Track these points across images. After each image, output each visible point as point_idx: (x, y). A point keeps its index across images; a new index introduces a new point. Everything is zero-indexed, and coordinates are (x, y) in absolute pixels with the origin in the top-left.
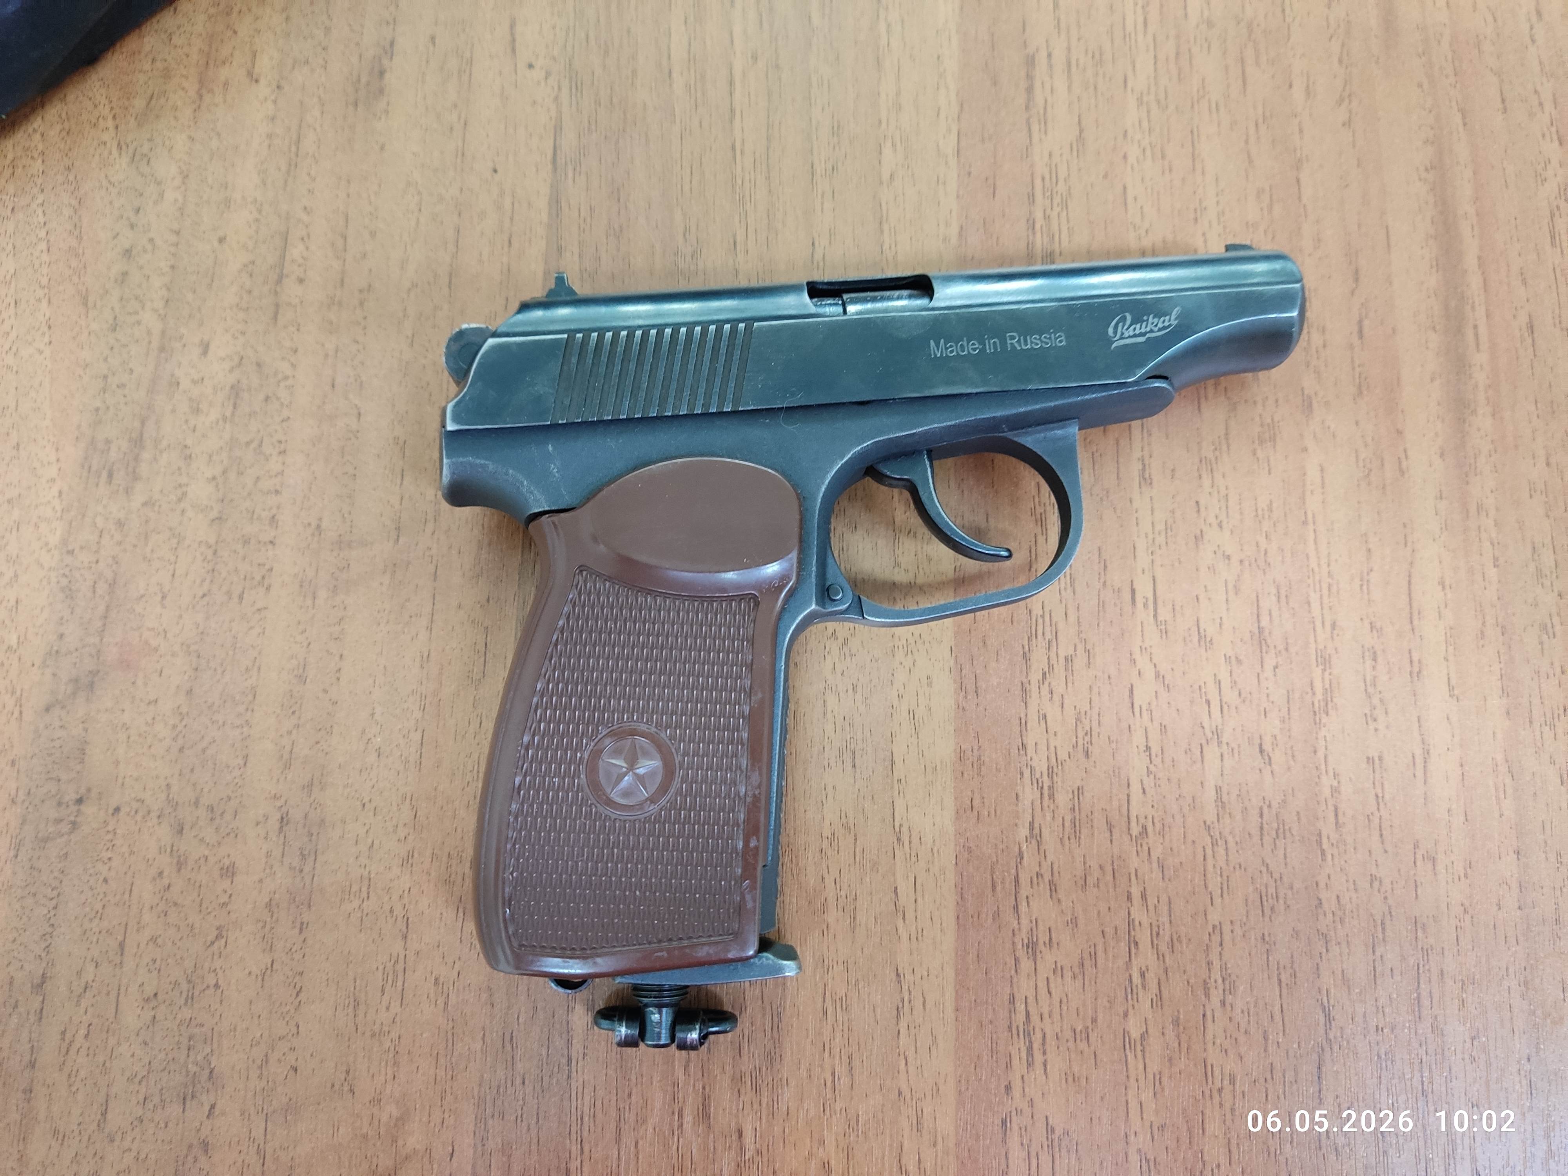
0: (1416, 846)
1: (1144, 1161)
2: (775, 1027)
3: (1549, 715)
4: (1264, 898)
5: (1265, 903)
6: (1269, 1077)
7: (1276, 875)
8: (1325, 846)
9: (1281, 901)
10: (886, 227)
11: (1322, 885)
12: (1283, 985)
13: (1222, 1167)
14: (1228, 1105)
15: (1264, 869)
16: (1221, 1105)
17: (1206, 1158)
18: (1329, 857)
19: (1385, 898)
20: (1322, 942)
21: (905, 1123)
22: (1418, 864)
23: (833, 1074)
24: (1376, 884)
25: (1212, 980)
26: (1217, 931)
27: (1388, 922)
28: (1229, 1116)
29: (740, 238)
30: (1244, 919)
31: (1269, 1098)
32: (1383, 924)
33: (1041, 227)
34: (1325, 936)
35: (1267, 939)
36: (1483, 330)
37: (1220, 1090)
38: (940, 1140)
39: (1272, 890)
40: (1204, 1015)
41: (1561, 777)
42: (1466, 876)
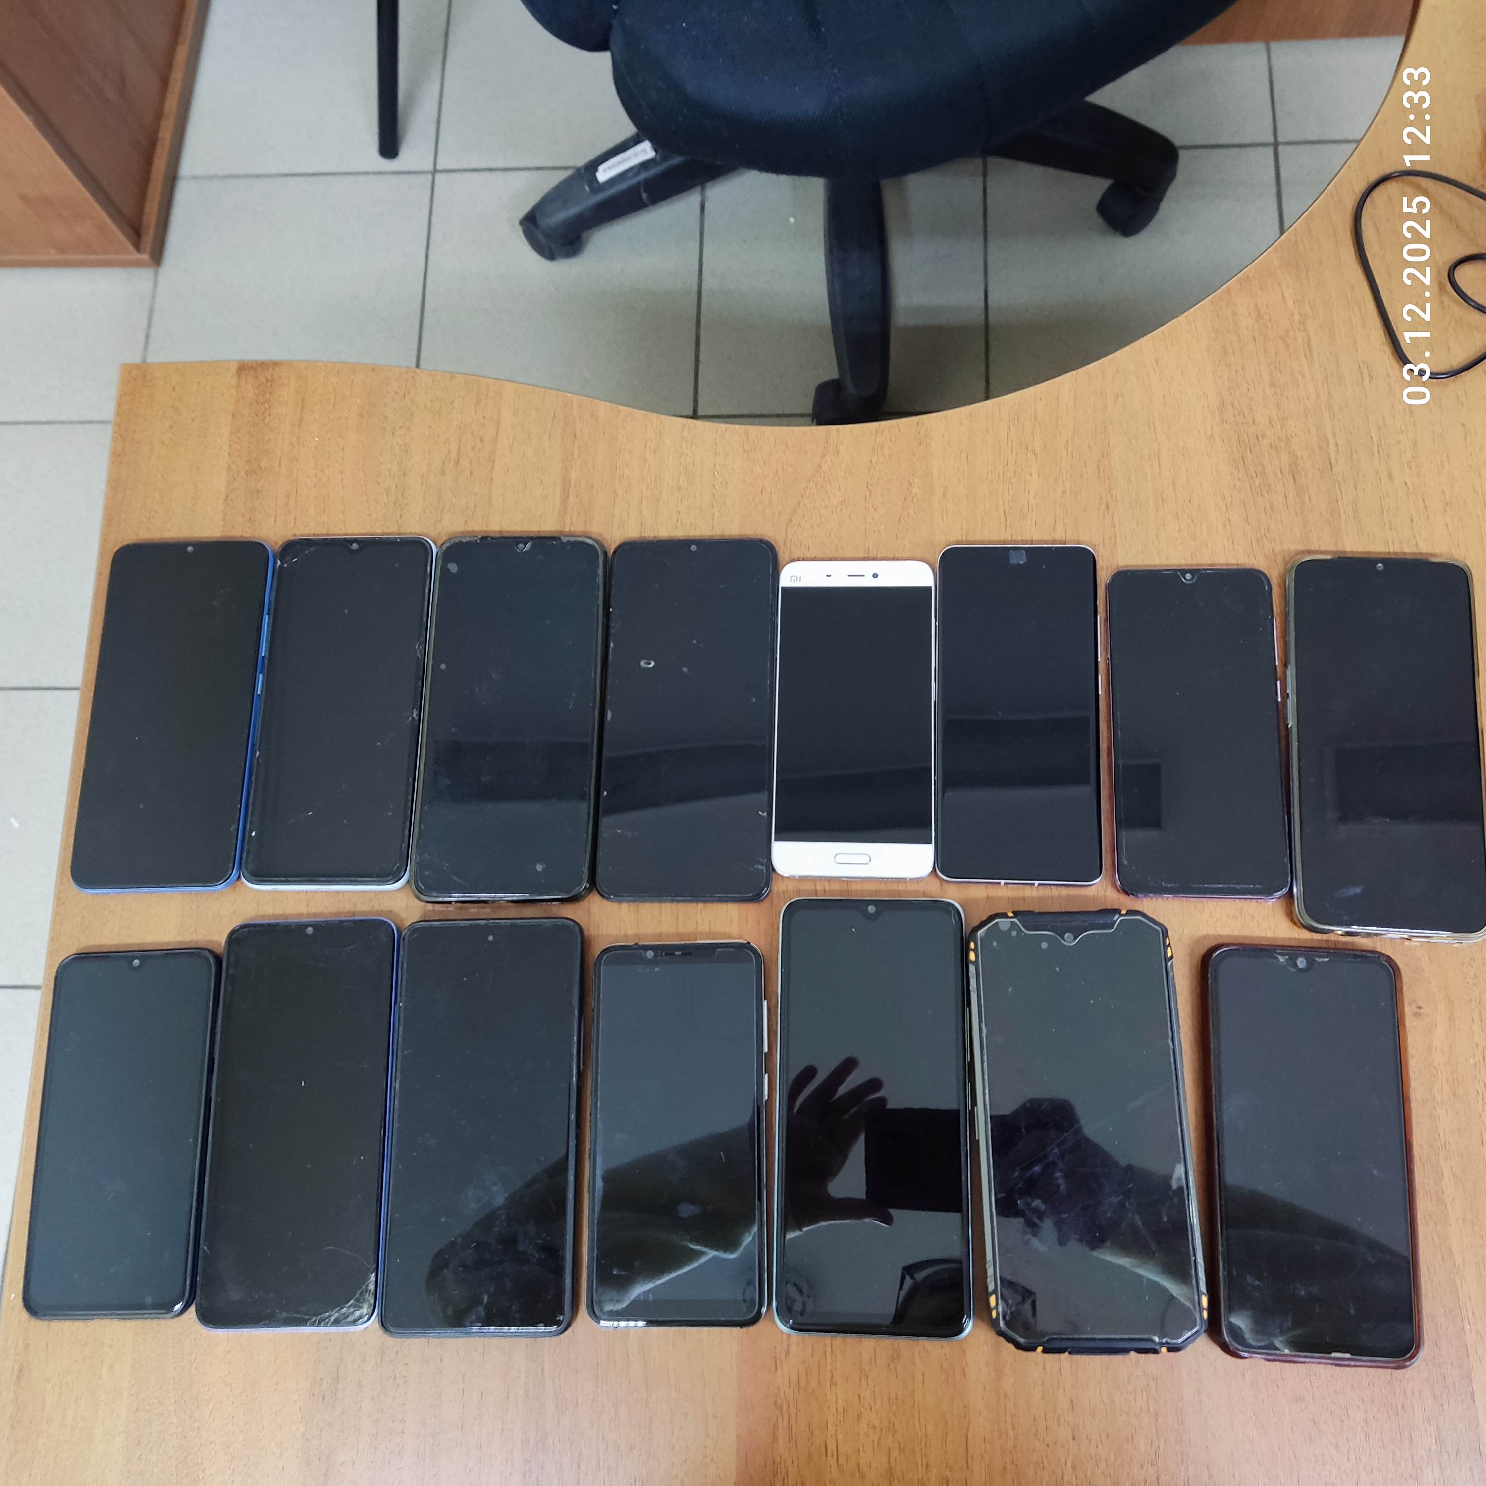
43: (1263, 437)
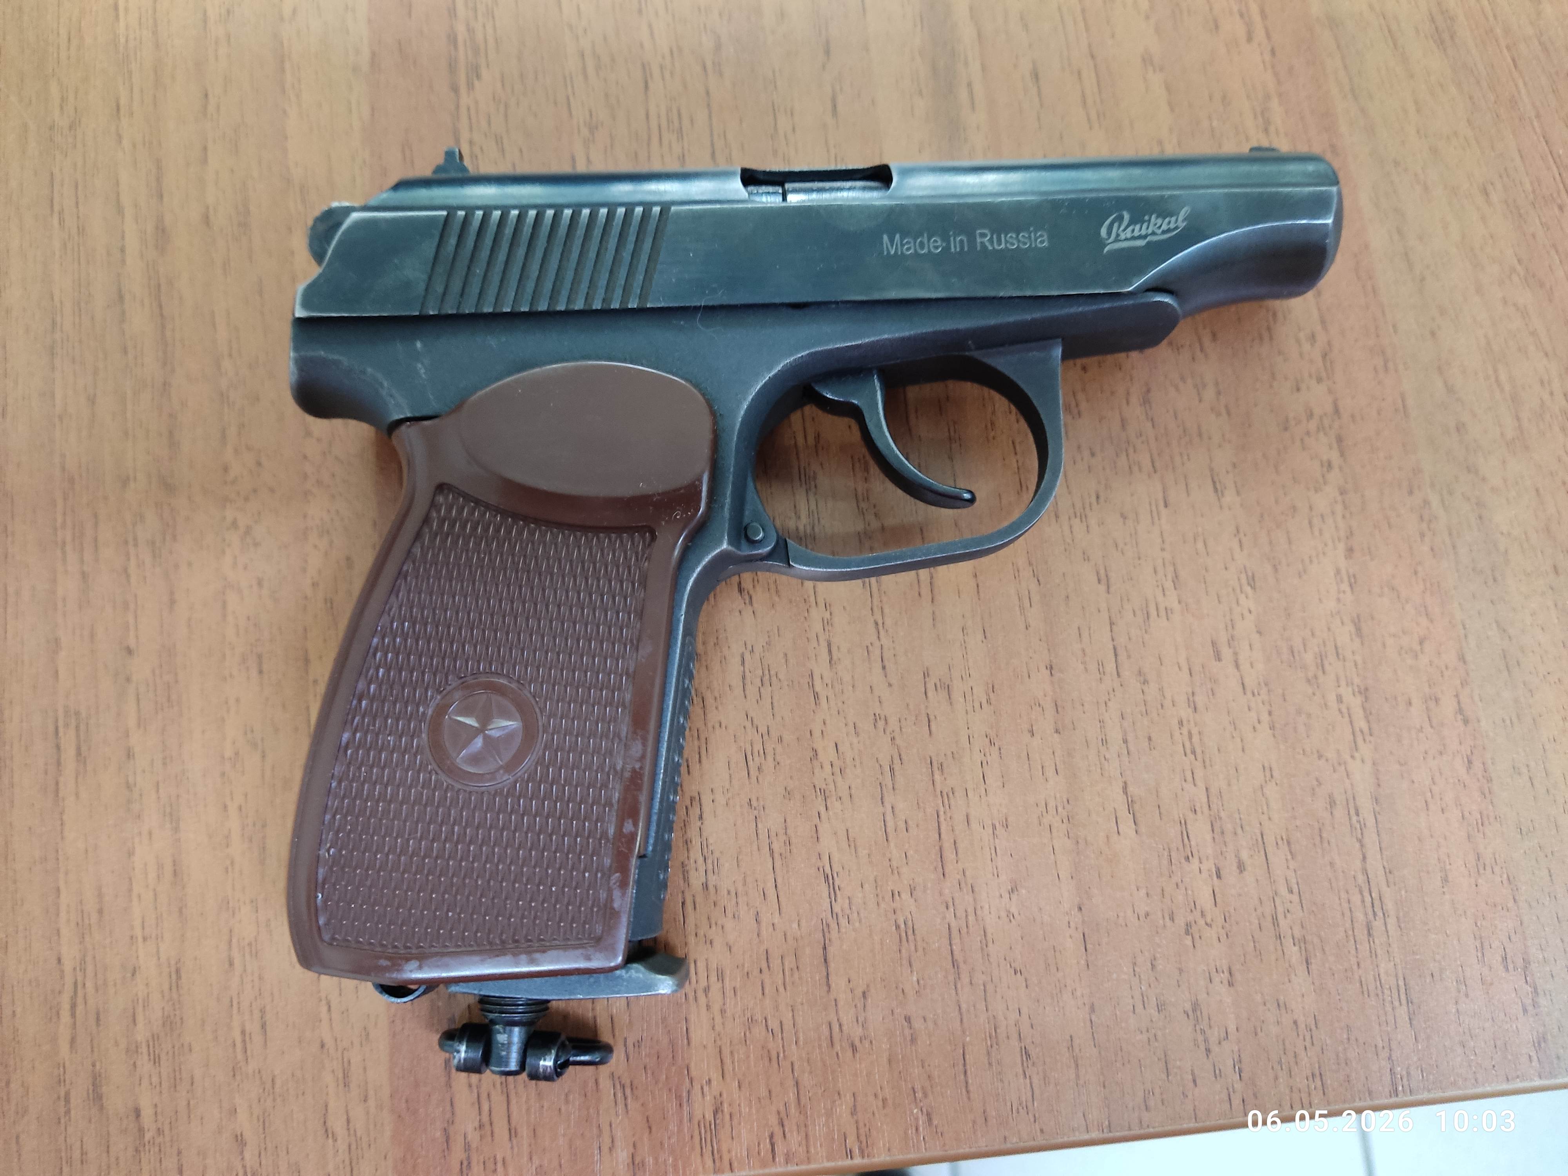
0: (926, 675)
1: (618, 1086)
2: (174, 985)
3: (1079, 505)
4: (750, 757)
5: (750, 763)
6: (764, 965)
7: (763, 729)
8: (818, 688)
9: (770, 758)
10: (287, 65)
11: (817, 733)
12: (776, 856)
13: (714, 1083)
14: (716, 1008)
15: (748, 724)
16: (708, 1007)
17: (694, 1073)
18: (823, 701)
19: (893, 739)
20: (820, 799)
21: (329, 1079)
22: (930, 694)
23: (243, 1032)
24: (880, 724)
25: (692, 861)
26: (696, 804)
27: (897, 766)
28: (718, 1019)
29: (123, 102)
30: (727, 786)
31: (767, 991)
32: (892, 770)
33: (465, 41)
34: (823, 792)
35: (754, 803)
36: (978, 87)
37: (706, 990)
38: (371, 1093)
39: (758, 747)
40: (683, 903)
41: (1098, 573)
42: (989, 702)
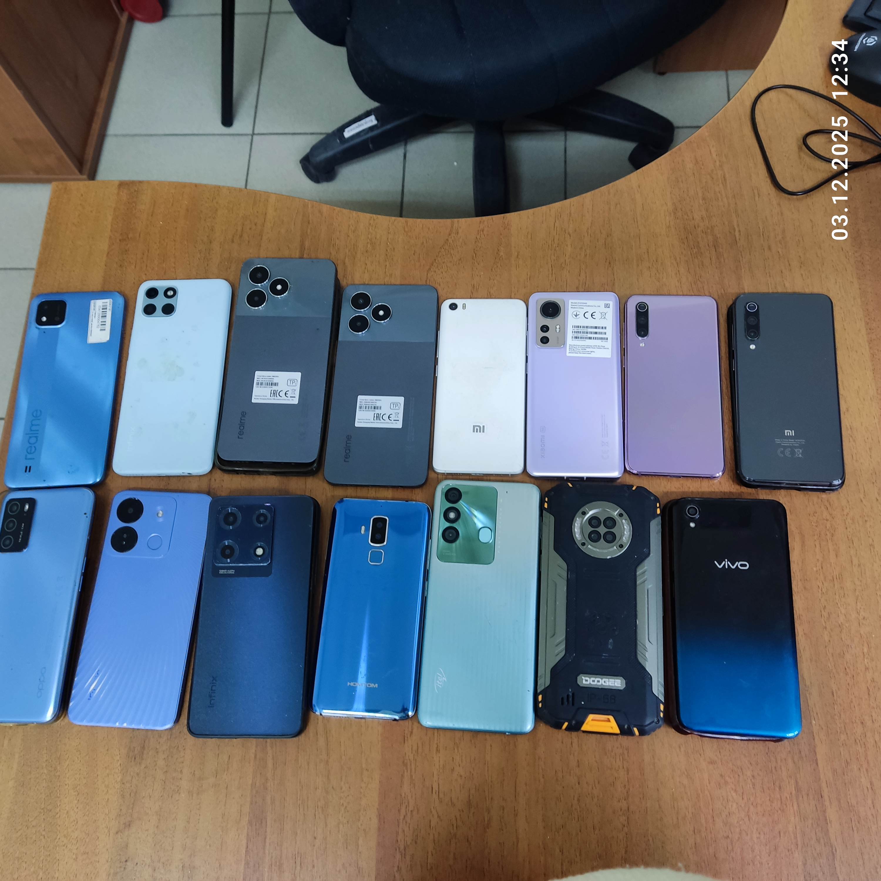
43: (698, 226)
